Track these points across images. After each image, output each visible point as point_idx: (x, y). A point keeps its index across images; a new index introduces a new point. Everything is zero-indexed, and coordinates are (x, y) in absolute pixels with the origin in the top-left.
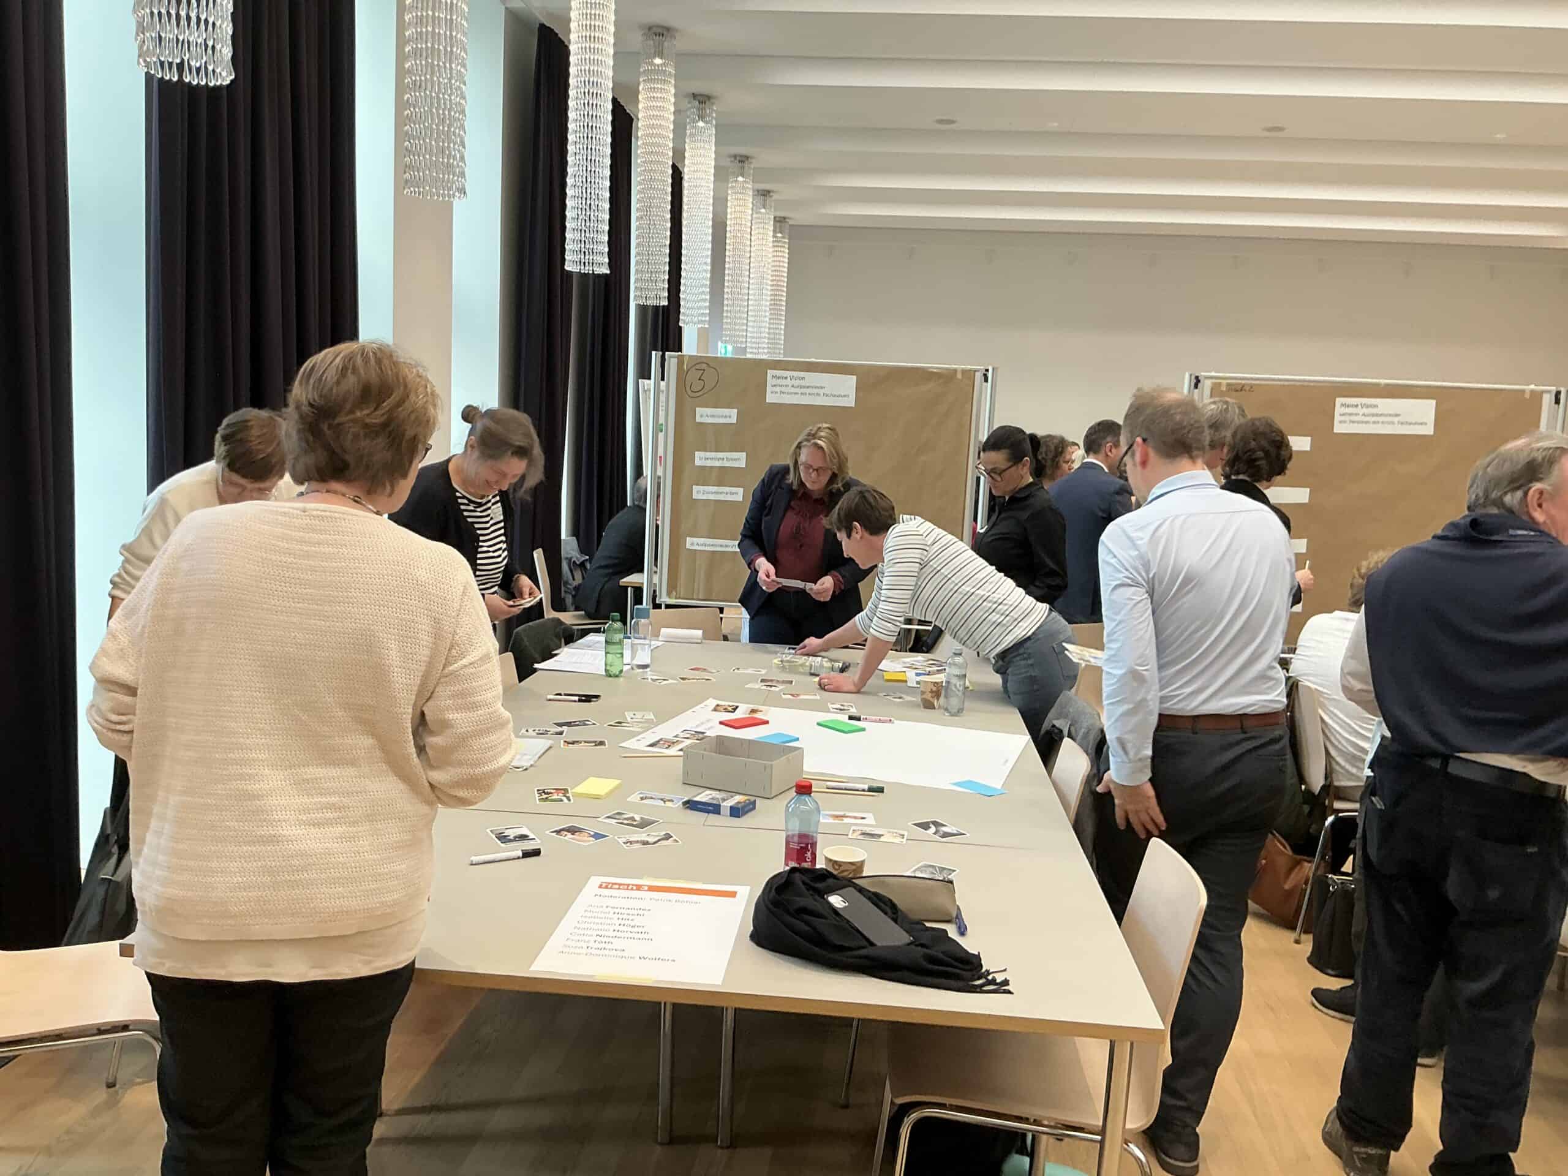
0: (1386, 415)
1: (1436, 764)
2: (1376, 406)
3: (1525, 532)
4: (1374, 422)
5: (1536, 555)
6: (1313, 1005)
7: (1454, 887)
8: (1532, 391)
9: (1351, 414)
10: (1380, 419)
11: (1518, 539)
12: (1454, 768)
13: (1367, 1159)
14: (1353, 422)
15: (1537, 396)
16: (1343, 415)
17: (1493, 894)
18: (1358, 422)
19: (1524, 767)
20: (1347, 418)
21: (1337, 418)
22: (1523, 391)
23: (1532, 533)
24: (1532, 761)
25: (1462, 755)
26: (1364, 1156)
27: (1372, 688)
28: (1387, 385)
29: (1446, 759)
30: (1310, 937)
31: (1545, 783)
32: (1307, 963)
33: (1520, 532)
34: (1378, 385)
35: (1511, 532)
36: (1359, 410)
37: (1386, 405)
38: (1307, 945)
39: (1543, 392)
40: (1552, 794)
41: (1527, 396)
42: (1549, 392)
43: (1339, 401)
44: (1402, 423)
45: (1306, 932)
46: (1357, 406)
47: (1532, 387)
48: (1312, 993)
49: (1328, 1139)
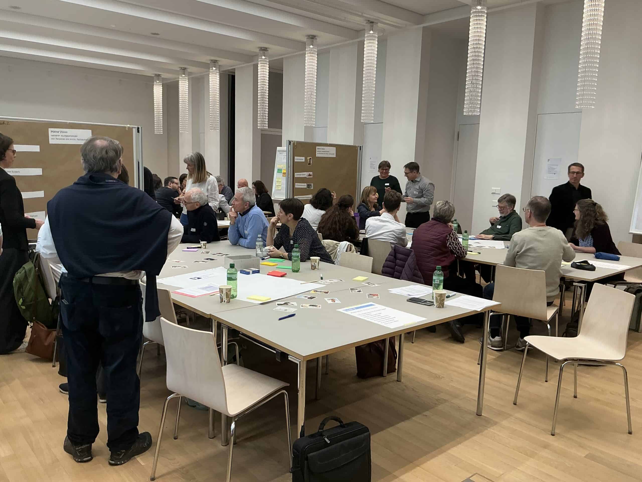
0: (72, 136)
1: (87, 281)
2: (66, 132)
3: (112, 181)
4: (67, 139)
5: (118, 190)
6: (61, 392)
7: (102, 329)
8: (129, 128)
9: (56, 136)
10: (69, 138)
11: (110, 184)
12: (94, 281)
13: (82, 451)
14: (58, 139)
15: (131, 129)
16: (53, 136)
17: (117, 328)
18: (60, 139)
19: (122, 275)
20: (55, 137)
21: (50, 137)
22: (125, 127)
23: (115, 181)
24: (125, 273)
25: (98, 275)
26: (81, 450)
27: (56, 252)
28: (70, 123)
29: (91, 278)
30: (58, 363)
31: (131, 280)
32: (58, 374)
33: (110, 181)
34: (67, 123)
35: (107, 181)
36: (59, 134)
37: (70, 132)
38: (57, 368)
39: (133, 128)
40: (134, 283)
41: (127, 129)
42: (135, 128)
43: (50, 130)
44: (79, 140)
45: (57, 361)
46: (58, 132)
47: (128, 125)
48: (60, 387)
49: (66, 449)
